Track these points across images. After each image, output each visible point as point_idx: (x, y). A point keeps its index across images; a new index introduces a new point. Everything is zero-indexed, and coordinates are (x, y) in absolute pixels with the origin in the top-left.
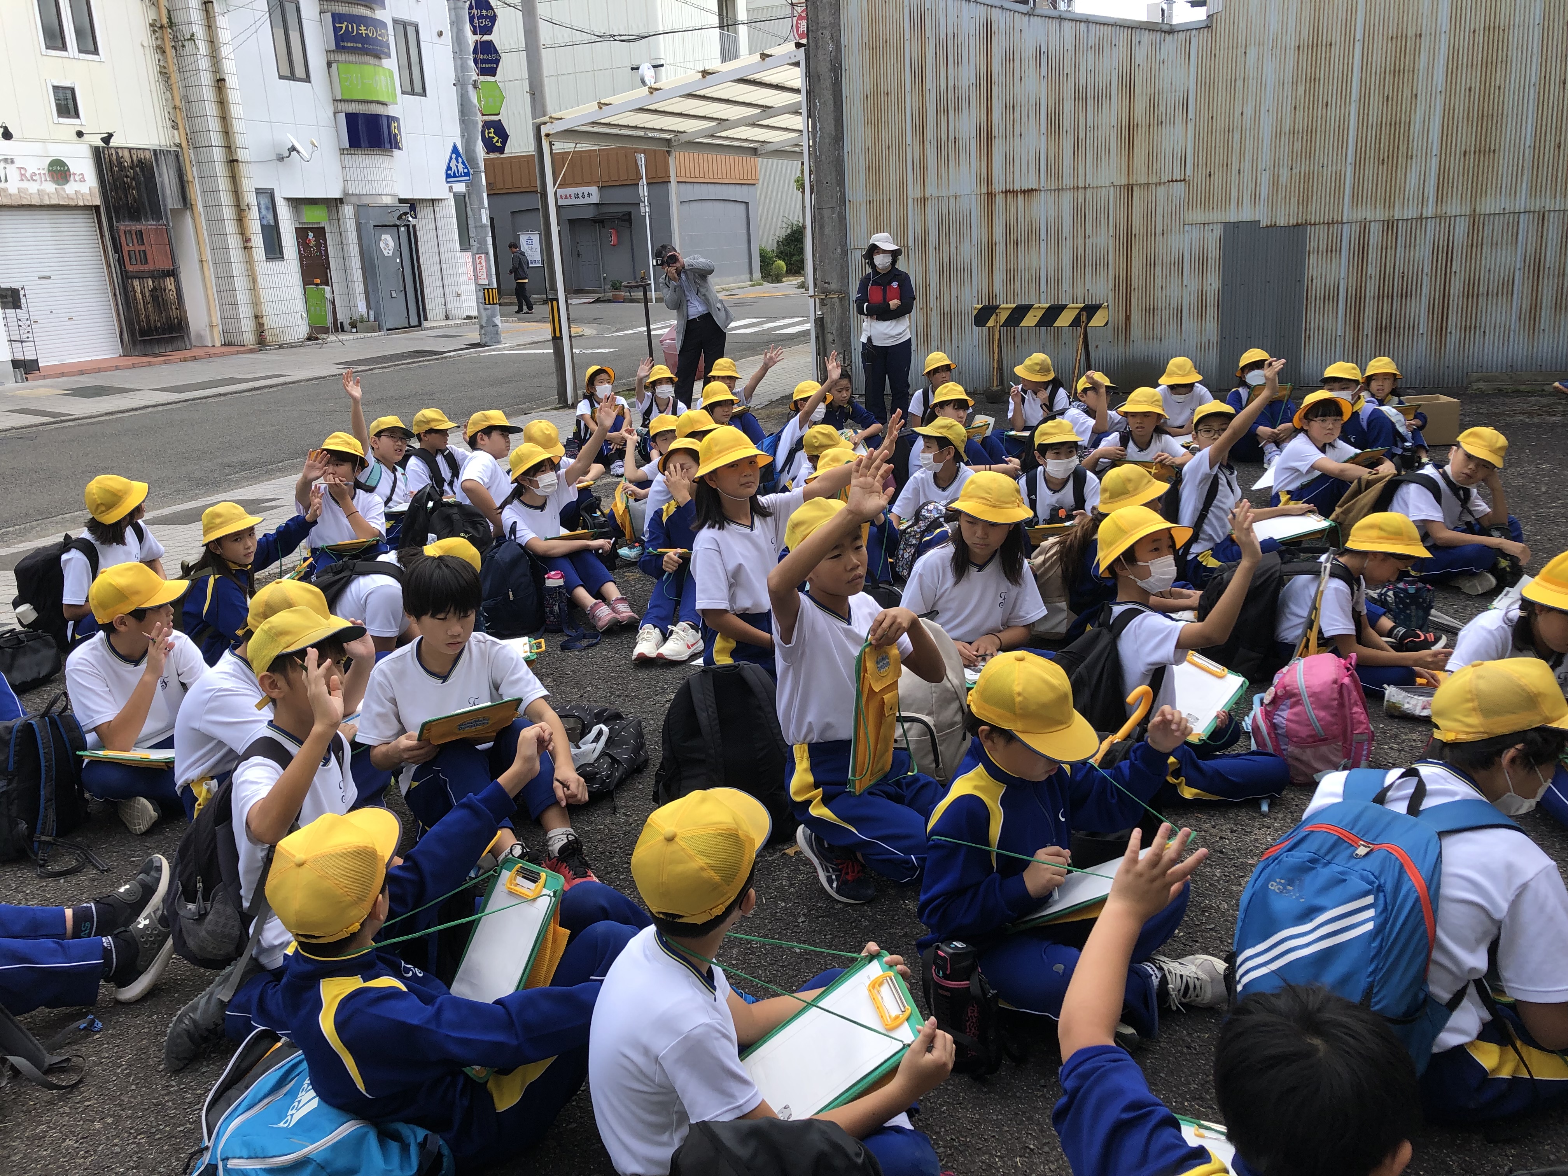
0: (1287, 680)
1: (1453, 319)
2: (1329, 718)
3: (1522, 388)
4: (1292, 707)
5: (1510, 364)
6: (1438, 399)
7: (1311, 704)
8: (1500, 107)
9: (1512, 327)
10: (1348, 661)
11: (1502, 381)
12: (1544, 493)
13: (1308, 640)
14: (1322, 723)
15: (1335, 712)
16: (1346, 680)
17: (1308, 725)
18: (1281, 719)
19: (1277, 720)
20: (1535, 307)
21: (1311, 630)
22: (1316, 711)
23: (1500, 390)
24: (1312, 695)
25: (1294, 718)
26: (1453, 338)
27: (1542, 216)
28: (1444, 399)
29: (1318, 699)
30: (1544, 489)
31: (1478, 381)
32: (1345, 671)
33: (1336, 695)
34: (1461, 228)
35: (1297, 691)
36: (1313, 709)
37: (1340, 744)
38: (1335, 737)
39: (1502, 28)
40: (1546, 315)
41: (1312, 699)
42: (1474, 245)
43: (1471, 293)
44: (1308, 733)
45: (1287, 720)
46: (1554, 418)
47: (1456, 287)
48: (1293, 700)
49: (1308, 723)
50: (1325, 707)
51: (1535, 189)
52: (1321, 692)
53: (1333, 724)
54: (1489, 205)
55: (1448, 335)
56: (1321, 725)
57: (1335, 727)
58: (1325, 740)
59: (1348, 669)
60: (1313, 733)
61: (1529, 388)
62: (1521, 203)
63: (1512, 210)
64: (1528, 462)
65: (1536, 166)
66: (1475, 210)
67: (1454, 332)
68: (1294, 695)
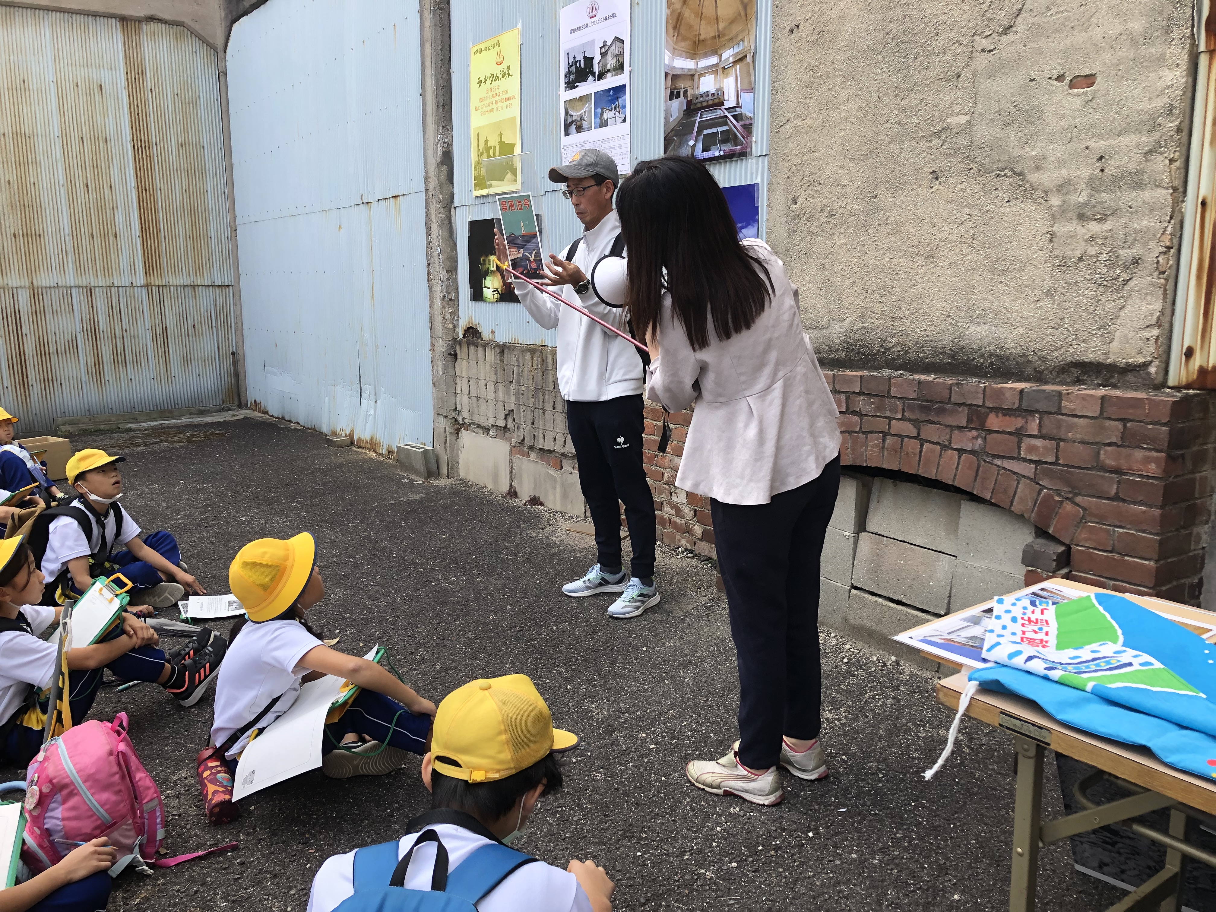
0: (51, 770)
1: (32, 375)
2: (114, 798)
3: (102, 427)
4: (64, 802)
5: (87, 408)
6: (46, 440)
7: (89, 789)
8: (38, 200)
9: (83, 379)
10: (116, 722)
11: (83, 423)
12: (167, 508)
13: (60, 713)
14: (107, 807)
15: (117, 788)
16: (122, 747)
17: (92, 816)
18: (54, 821)
19: (49, 824)
20: (98, 363)
21: (61, 700)
22: (97, 796)
23: (85, 431)
24: (89, 779)
25: (72, 814)
26: (36, 390)
27: (90, 291)
28: (52, 439)
29: (96, 781)
30: (164, 505)
31: (64, 424)
32: (116, 735)
33: (116, 769)
34: (24, 299)
35: (67, 781)
36: (93, 794)
37: (130, 821)
38: (123, 817)
39: (27, 135)
40: (108, 368)
41: (88, 784)
42: (38, 313)
43: (43, 352)
44: (92, 826)
45: (63, 819)
46: (139, 449)
47: (29, 347)
48: (65, 792)
49: (90, 813)
50: (106, 787)
51: (79, 269)
52: (98, 771)
53: (117, 803)
54: (43, 279)
55: (31, 388)
56: (106, 811)
57: (122, 805)
58: (115, 823)
59: (119, 733)
60: (99, 822)
61: (107, 427)
62: (71, 279)
63: (64, 284)
64: (139, 485)
65: (77, 250)
66: (32, 283)
67: (34, 384)
68: (65, 786)
